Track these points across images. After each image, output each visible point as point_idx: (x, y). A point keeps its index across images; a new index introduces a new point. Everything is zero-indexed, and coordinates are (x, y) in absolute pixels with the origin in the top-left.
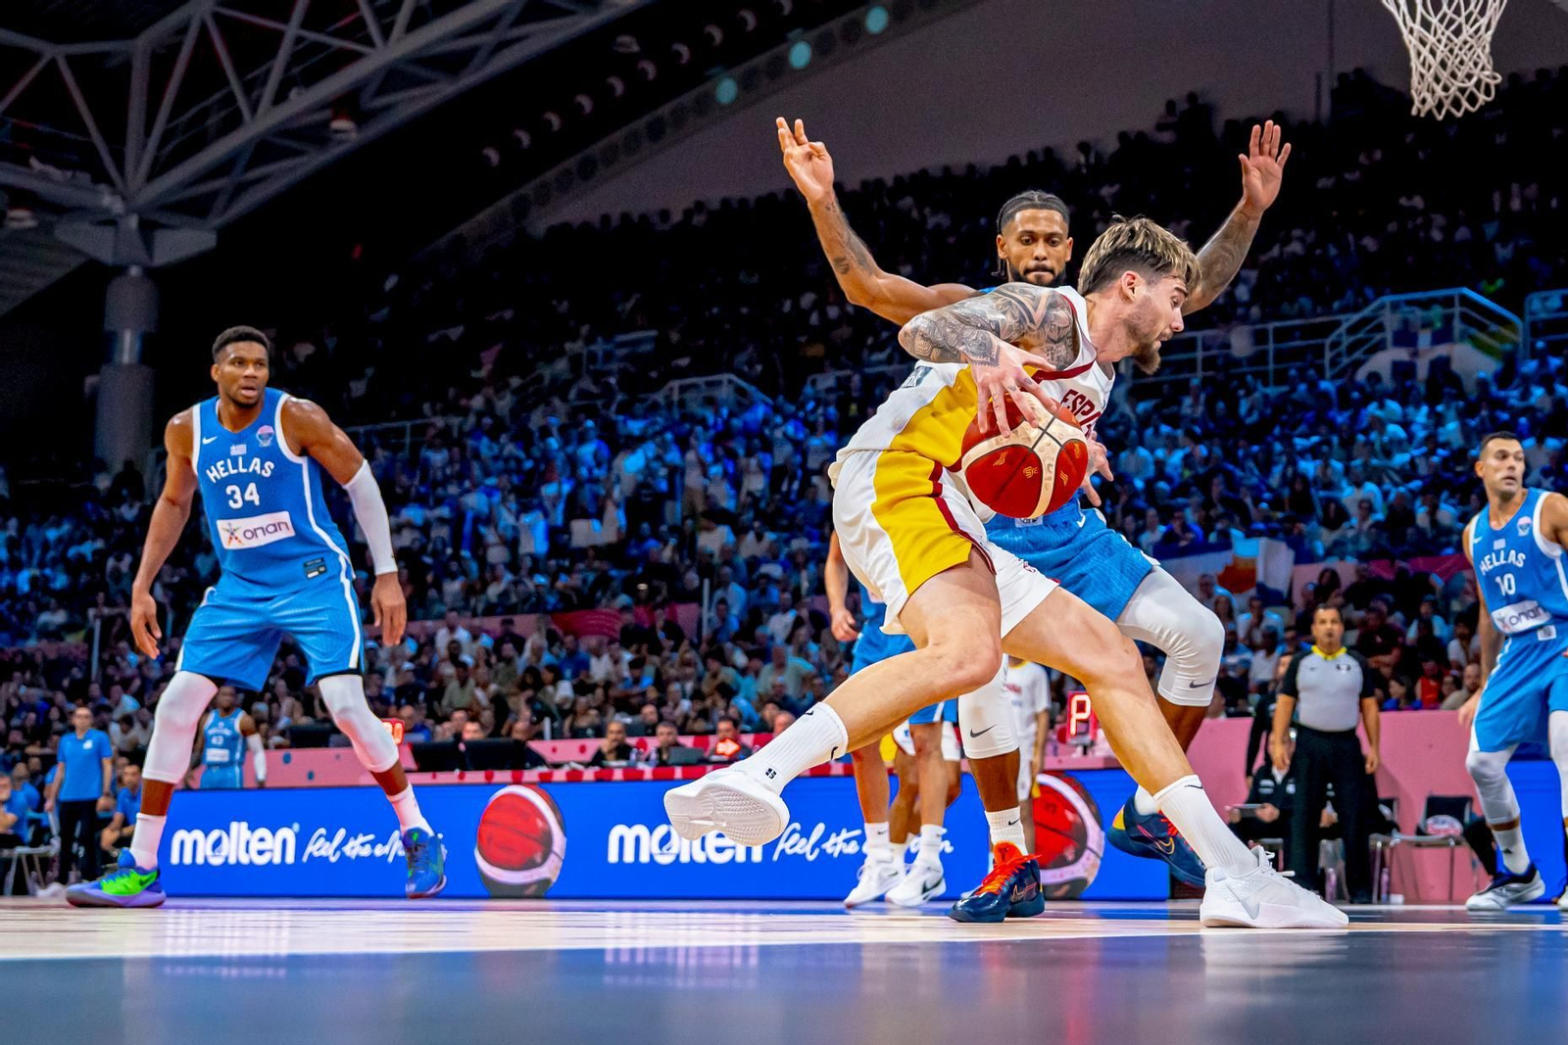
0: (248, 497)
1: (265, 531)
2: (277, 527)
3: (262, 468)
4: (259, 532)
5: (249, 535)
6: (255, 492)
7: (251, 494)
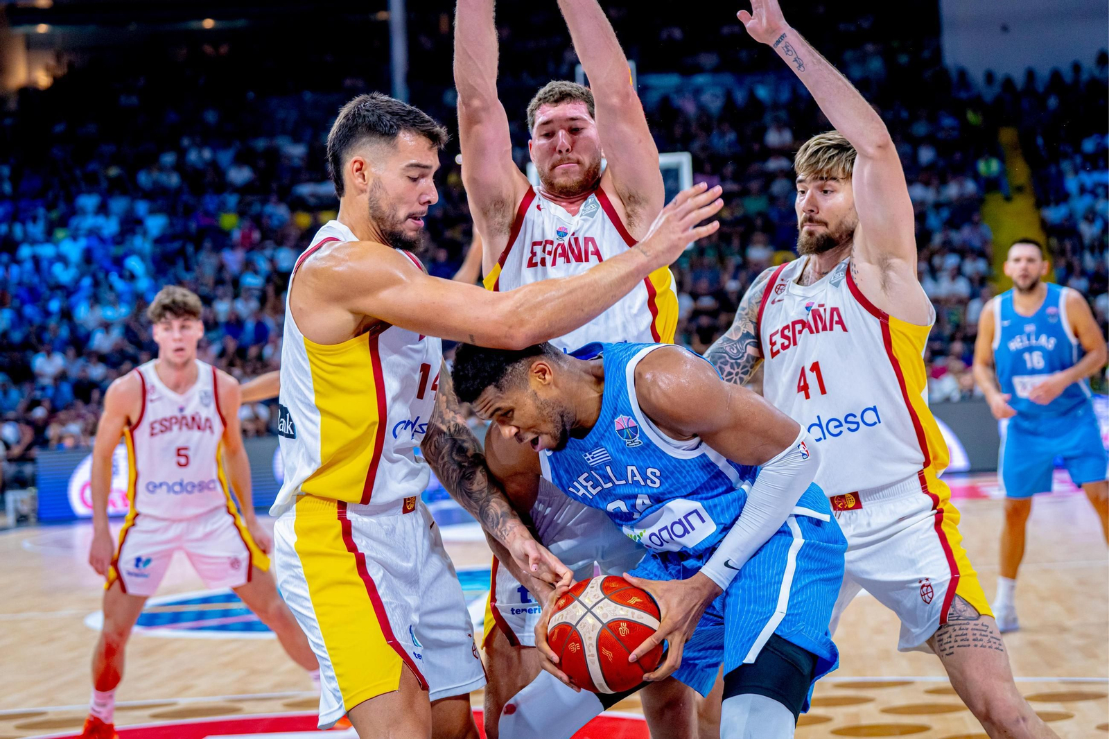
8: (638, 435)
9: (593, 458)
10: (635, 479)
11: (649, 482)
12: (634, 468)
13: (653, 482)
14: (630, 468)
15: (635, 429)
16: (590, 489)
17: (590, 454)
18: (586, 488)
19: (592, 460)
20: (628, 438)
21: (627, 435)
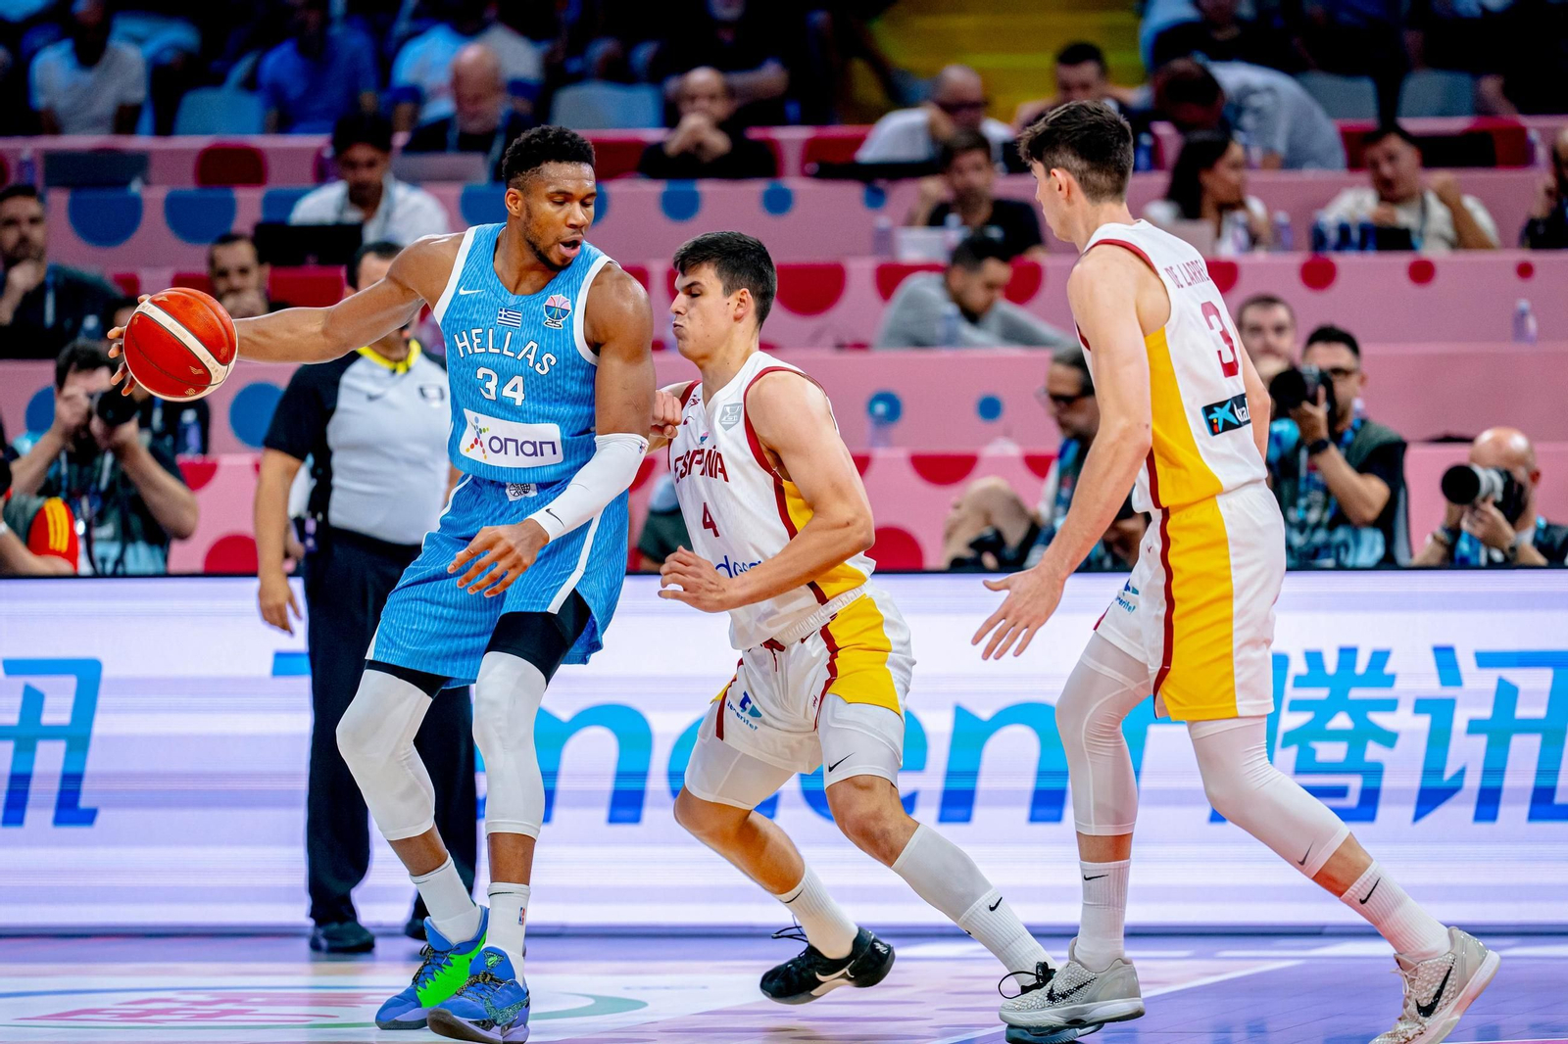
0: (507, 392)
1: (519, 448)
2: (538, 449)
3: (538, 360)
4: (511, 446)
5: (496, 445)
6: (520, 388)
7: (515, 389)
8: (564, 319)
9: (505, 316)
10: (528, 356)
11: (538, 365)
12: (535, 346)
13: (542, 368)
14: (532, 343)
15: (565, 312)
16: (475, 344)
17: (506, 311)
18: (471, 341)
19: (503, 318)
20: (552, 317)
21: (553, 314)
